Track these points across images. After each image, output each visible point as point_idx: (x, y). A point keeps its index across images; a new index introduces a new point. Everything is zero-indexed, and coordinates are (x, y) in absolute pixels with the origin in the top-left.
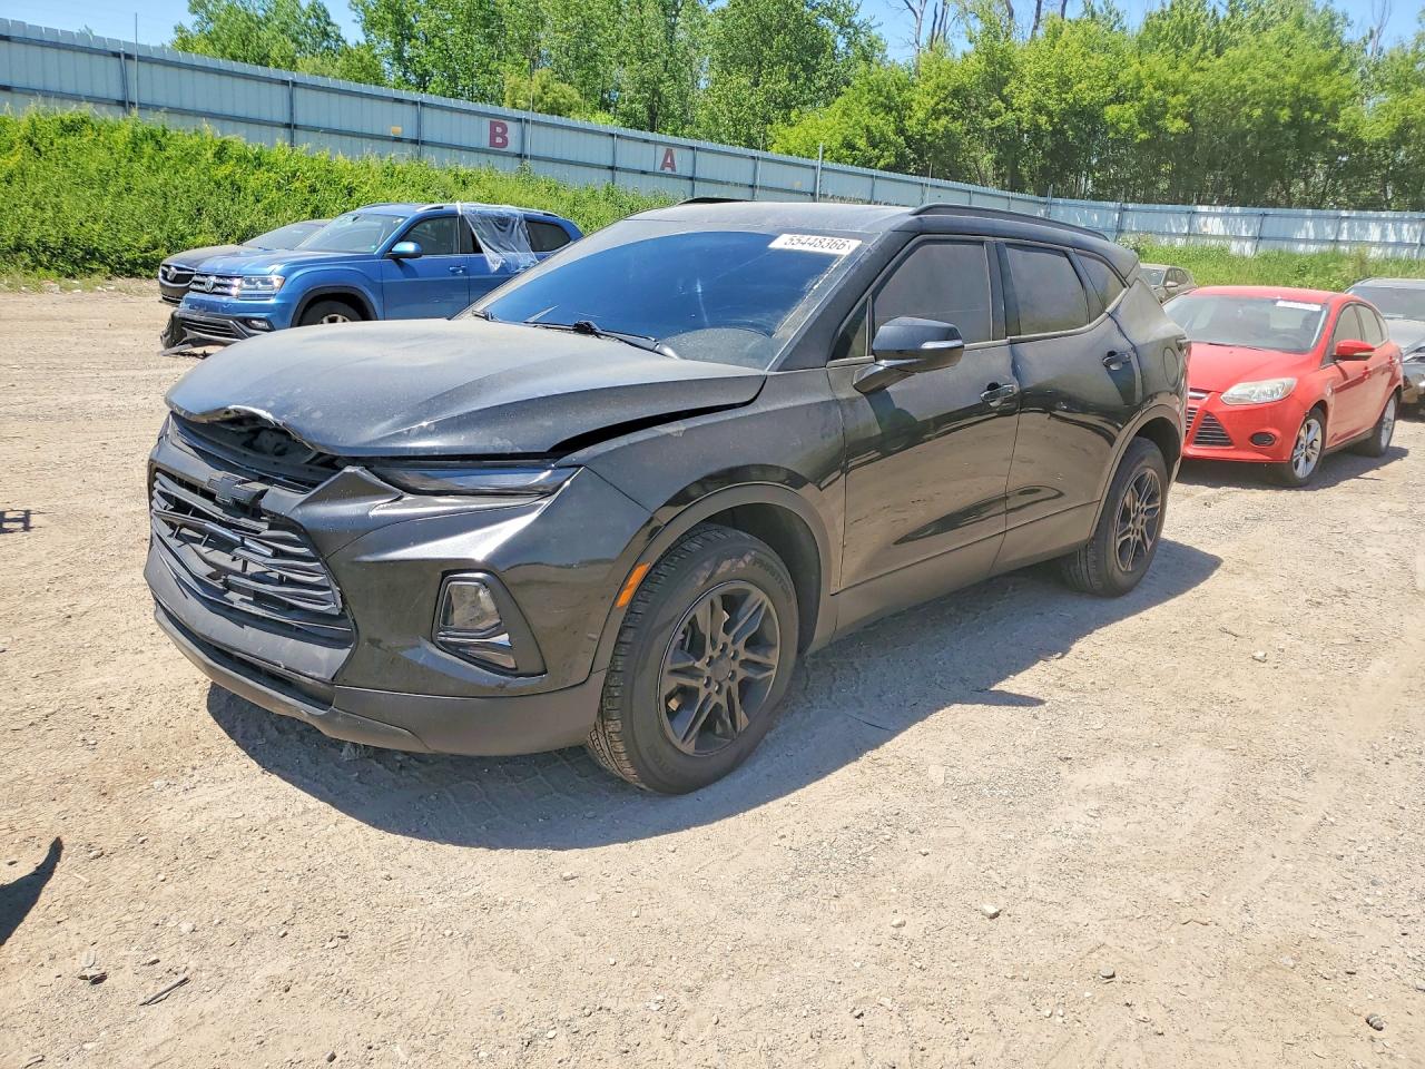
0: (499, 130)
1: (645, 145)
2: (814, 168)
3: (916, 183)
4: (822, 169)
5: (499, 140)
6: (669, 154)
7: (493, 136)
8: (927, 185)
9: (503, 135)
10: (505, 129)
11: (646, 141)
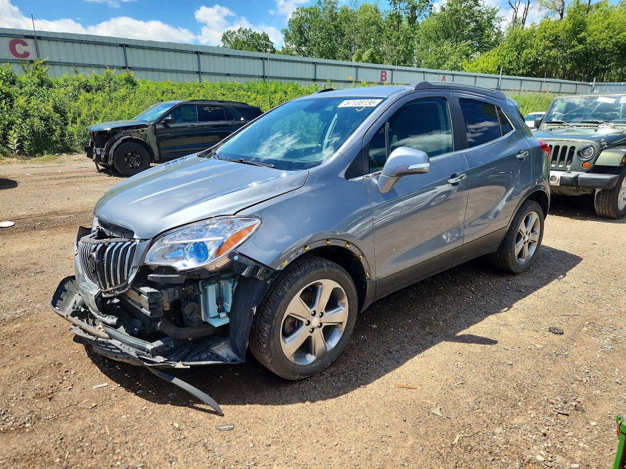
0: (384, 74)
1: (435, 75)
2: (498, 78)
3: (539, 81)
4: (502, 78)
5: (384, 78)
6: (444, 78)
7: (382, 76)
8: (543, 81)
9: (385, 76)
10: (386, 74)
11: (436, 73)
